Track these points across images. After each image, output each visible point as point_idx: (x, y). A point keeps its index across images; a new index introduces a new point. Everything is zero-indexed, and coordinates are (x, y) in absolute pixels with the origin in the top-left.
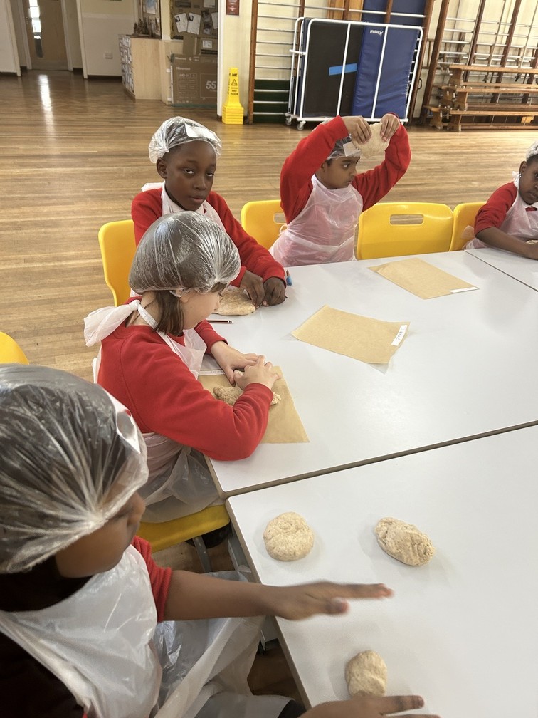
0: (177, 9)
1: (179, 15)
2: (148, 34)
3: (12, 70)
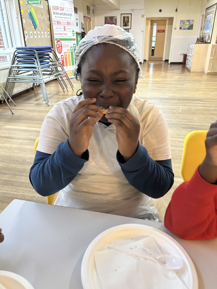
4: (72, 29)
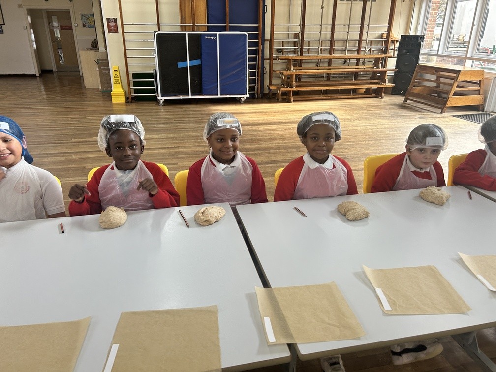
3: (33, 73)
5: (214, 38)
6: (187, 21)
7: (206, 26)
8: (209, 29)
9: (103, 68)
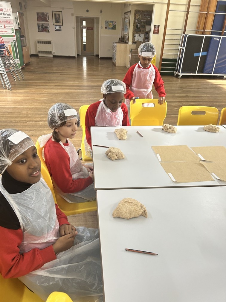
0: (135, 32)
1: (136, 35)
2: (124, 42)
3: (74, 55)
4: (11, 27)
5: (219, 40)
6: (200, 28)
7: (210, 31)
8: (212, 33)
9: (133, 54)
